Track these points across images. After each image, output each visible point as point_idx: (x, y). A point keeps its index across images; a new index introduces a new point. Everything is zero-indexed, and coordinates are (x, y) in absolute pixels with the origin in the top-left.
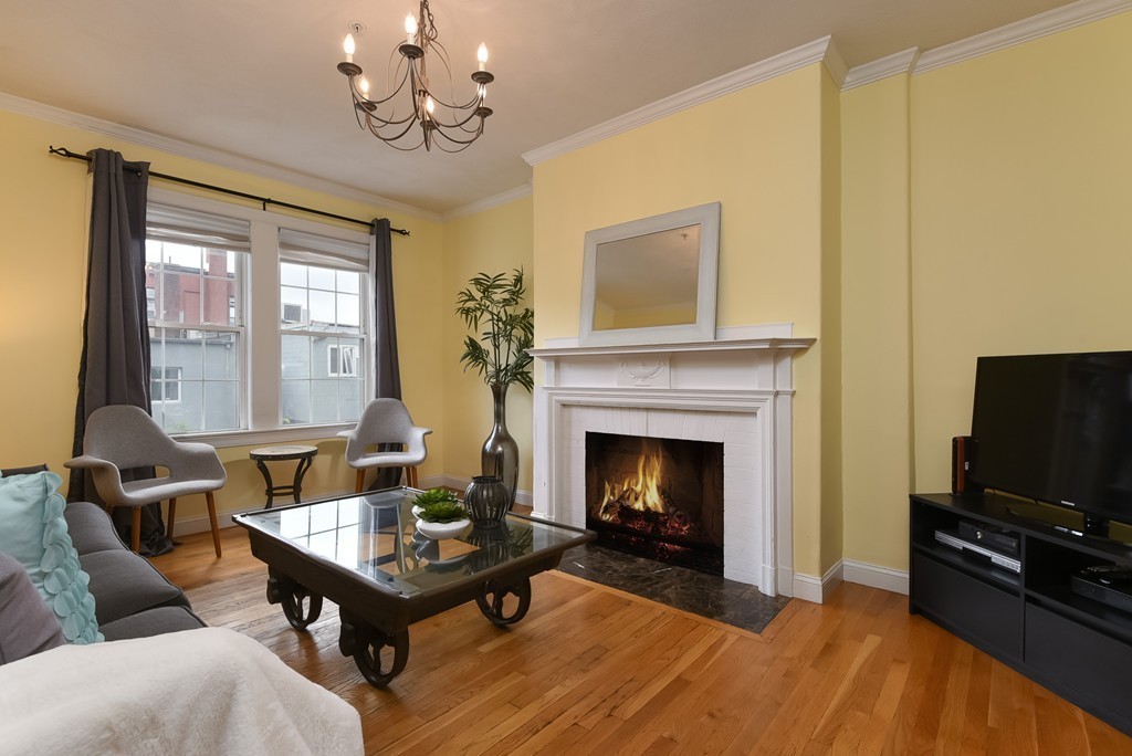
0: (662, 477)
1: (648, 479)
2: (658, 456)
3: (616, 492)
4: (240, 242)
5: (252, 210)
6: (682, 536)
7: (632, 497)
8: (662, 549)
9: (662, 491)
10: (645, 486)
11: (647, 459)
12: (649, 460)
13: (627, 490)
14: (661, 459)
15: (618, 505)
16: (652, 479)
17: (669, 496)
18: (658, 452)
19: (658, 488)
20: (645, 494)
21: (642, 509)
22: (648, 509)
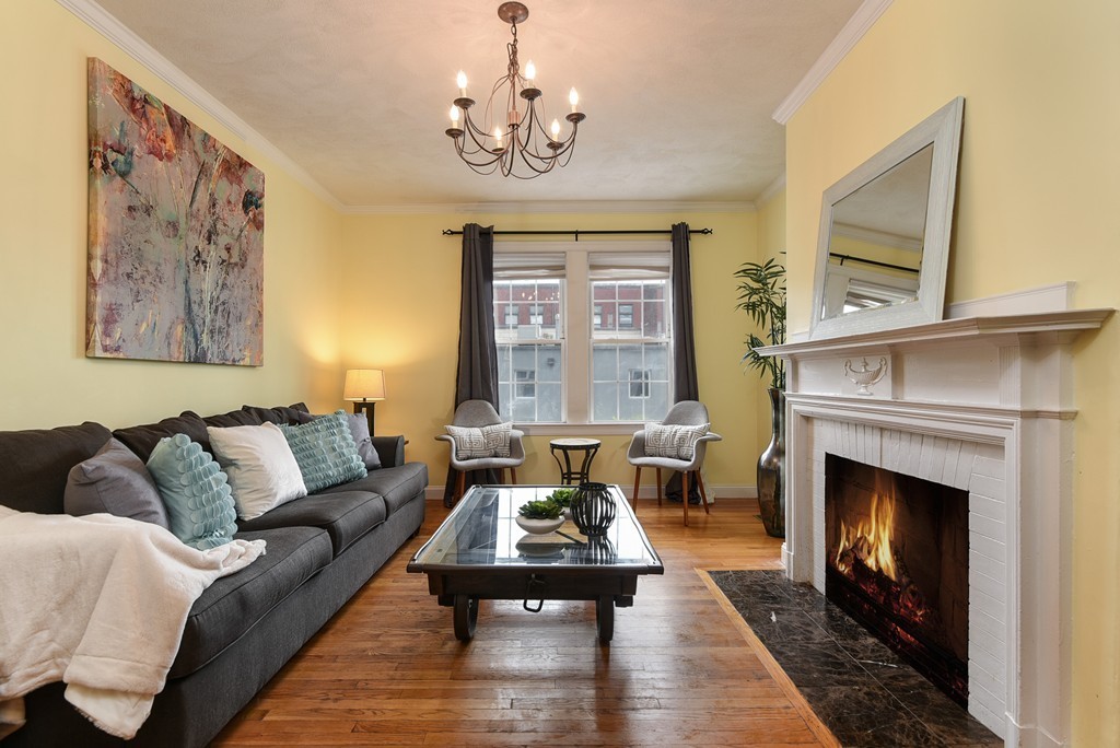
0: (895, 530)
1: (881, 528)
2: (891, 498)
3: (851, 537)
4: (558, 270)
5: (566, 243)
6: (915, 623)
7: (865, 550)
8: (894, 634)
9: (896, 551)
10: (878, 537)
11: (880, 500)
12: (882, 501)
13: (861, 538)
14: (894, 502)
15: (852, 556)
16: (884, 529)
17: (902, 558)
18: (890, 492)
19: (890, 542)
20: (877, 549)
21: (874, 568)
22: (880, 570)
